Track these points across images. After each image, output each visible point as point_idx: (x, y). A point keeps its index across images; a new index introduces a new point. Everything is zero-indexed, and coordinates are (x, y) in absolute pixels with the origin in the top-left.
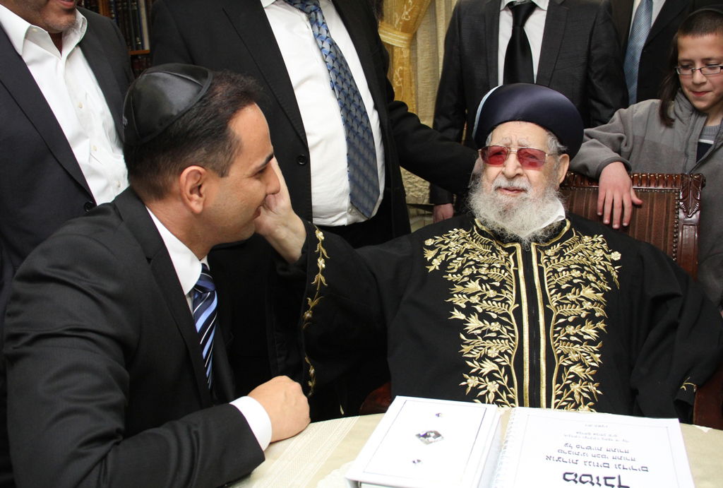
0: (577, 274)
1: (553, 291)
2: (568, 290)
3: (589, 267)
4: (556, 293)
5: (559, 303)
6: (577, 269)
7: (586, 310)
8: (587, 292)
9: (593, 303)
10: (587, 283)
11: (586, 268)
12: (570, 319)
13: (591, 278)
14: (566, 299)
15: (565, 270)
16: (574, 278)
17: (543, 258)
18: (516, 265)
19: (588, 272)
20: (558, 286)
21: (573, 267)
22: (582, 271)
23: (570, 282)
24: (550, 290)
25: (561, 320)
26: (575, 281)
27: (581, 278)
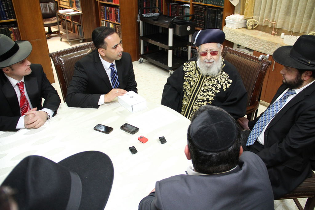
0: (210, 87)
1: (202, 91)
2: (205, 92)
3: (216, 85)
4: (202, 92)
5: (201, 95)
6: (211, 85)
7: (207, 98)
8: (210, 93)
9: (210, 96)
10: (212, 90)
11: (214, 85)
12: (201, 101)
13: (214, 89)
14: (203, 94)
15: (208, 85)
16: (209, 88)
17: (206, 79)
18: (198, 80)
19: (214, 87)
20: (204, 90)
21: (210, 84)
22: (212, 86)
23: (207, 89)
24: (201, 90)
25: (198, 100)
26: (209, 89)
27: (211, 89)
